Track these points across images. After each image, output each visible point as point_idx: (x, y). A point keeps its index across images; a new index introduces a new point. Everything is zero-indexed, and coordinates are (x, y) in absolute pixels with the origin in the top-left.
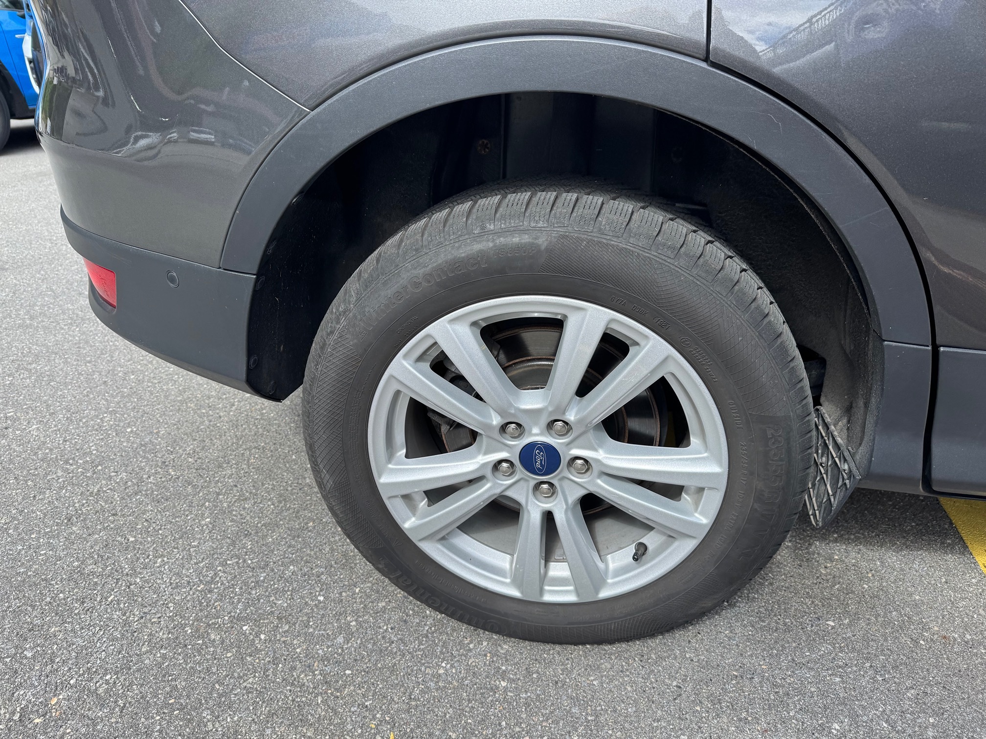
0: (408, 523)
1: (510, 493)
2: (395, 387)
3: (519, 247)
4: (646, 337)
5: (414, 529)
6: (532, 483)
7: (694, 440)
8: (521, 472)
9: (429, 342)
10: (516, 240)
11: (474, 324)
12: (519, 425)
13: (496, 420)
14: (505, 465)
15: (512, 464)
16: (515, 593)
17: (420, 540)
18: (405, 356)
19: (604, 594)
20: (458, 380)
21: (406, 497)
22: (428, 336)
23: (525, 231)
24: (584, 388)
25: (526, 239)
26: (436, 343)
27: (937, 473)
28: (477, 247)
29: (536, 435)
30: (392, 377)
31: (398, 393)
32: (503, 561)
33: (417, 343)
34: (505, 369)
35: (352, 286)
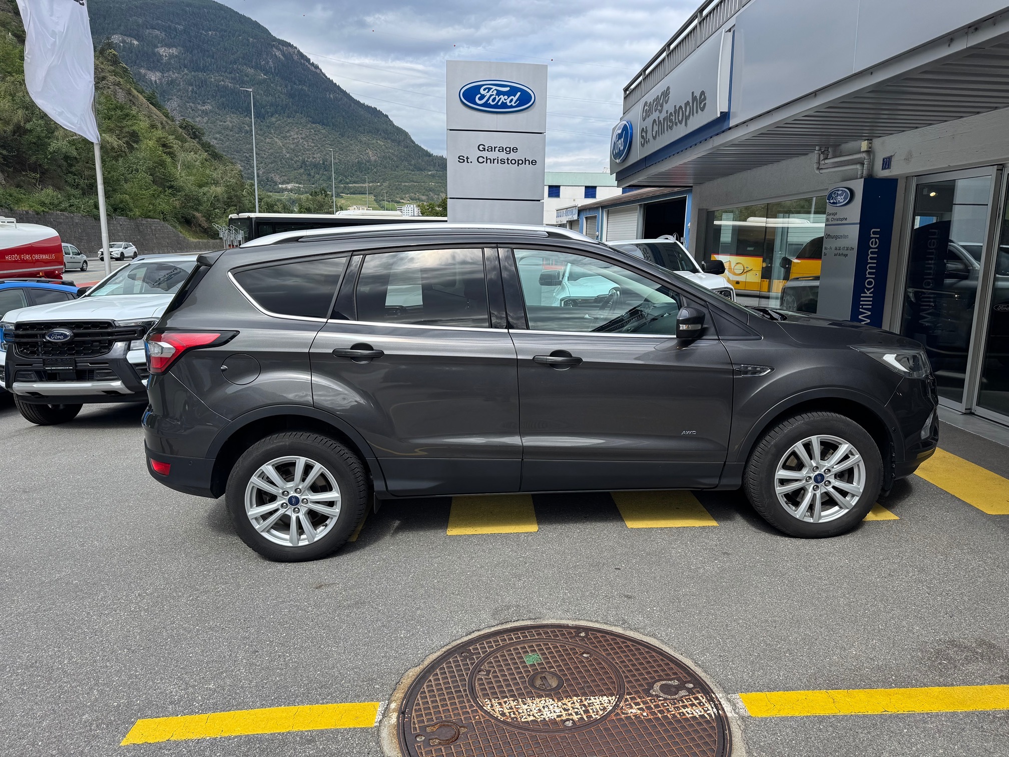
0: (257, 527)
1: (286, 513)
2: (252, 485)
3: (282, 445)
4: (315, 463)
5: (259, 528)
6: (293, 509)
7: (334, 490)
8: (289, 506)
9: (261, 471)
10: (281, 444)
11: (273, 465)
12: (287, 492)
13: (281, 491)
14: (285, 504)
15: (287, 504)
16: (290, 545)
17: (261, 532)
18: (255, 476)
19: (316, 540)
20: (272, 483)
21: (256, 519)
22: (261, 469)
23: (283, 442)
24: (303, 480)
25: (283, 443)
26: (263, 472)
27: (389, 489)
28: (271, 446)
29: (292, 494)
30: (251, 482)
31: (253, 487)
32: (287, 537)
33: (258, 472)
34: (285, 479)
35: (240, 459)
